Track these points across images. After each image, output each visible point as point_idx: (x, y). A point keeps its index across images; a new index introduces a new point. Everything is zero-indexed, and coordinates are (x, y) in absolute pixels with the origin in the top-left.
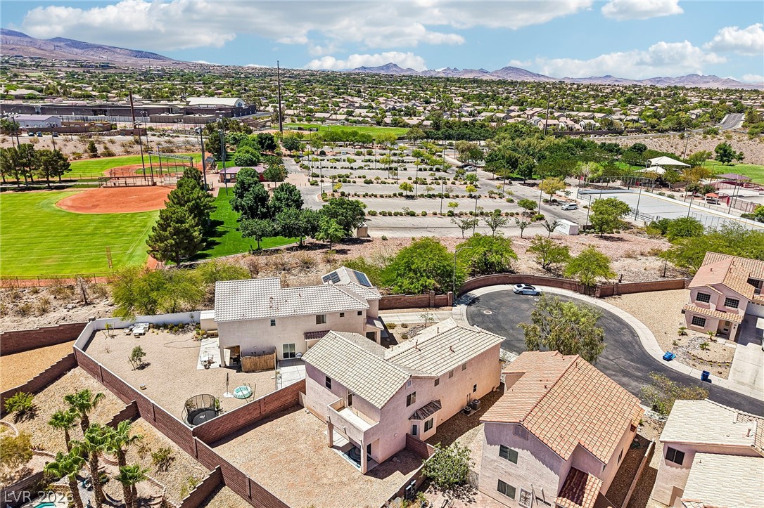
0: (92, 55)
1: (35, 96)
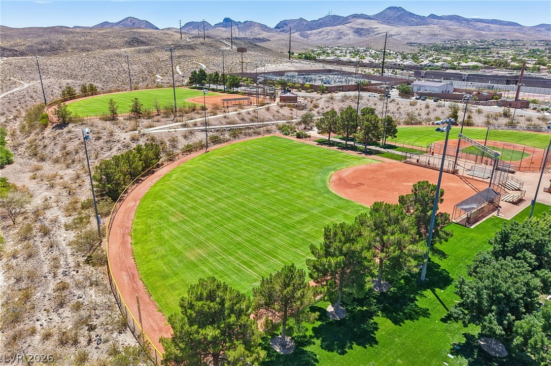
1: (477, 67)
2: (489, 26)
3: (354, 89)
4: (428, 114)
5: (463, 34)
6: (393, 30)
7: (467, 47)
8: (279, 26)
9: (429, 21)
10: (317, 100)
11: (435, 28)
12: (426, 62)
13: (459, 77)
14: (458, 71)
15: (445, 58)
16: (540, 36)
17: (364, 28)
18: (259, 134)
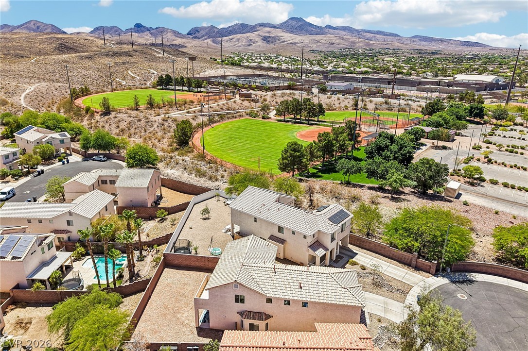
0: (434, 46)
1: (368, 72)
2: (375, 36)
3: (287, 88)
4: (339, 104)
5: (354, 43)
6: (297, 38)
7: (359, 54)
8: (191, 32)
9: (326, 30)
10: (265, 96)
11: (332, 38)
12: (329, 68)
13: (356, 80)
14: (355, 75)
15: (343, 64)
16: (414, 45)
17: (271, 36)
18: (236, 117)
